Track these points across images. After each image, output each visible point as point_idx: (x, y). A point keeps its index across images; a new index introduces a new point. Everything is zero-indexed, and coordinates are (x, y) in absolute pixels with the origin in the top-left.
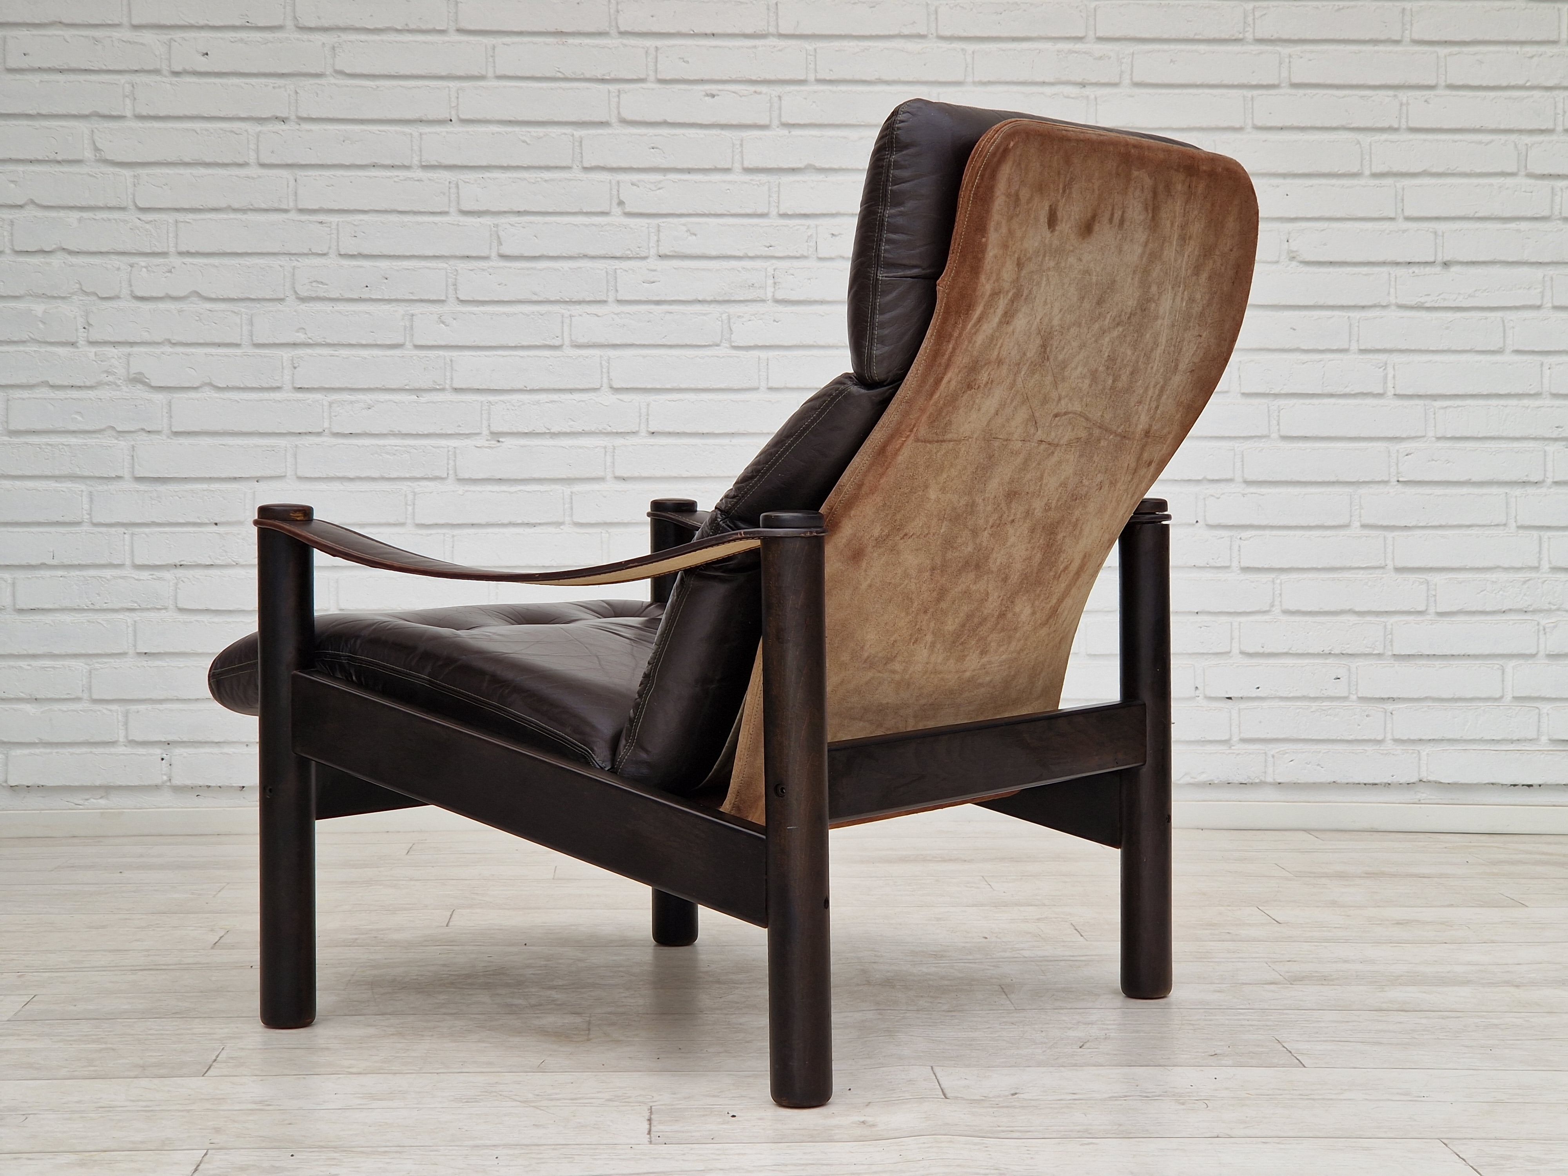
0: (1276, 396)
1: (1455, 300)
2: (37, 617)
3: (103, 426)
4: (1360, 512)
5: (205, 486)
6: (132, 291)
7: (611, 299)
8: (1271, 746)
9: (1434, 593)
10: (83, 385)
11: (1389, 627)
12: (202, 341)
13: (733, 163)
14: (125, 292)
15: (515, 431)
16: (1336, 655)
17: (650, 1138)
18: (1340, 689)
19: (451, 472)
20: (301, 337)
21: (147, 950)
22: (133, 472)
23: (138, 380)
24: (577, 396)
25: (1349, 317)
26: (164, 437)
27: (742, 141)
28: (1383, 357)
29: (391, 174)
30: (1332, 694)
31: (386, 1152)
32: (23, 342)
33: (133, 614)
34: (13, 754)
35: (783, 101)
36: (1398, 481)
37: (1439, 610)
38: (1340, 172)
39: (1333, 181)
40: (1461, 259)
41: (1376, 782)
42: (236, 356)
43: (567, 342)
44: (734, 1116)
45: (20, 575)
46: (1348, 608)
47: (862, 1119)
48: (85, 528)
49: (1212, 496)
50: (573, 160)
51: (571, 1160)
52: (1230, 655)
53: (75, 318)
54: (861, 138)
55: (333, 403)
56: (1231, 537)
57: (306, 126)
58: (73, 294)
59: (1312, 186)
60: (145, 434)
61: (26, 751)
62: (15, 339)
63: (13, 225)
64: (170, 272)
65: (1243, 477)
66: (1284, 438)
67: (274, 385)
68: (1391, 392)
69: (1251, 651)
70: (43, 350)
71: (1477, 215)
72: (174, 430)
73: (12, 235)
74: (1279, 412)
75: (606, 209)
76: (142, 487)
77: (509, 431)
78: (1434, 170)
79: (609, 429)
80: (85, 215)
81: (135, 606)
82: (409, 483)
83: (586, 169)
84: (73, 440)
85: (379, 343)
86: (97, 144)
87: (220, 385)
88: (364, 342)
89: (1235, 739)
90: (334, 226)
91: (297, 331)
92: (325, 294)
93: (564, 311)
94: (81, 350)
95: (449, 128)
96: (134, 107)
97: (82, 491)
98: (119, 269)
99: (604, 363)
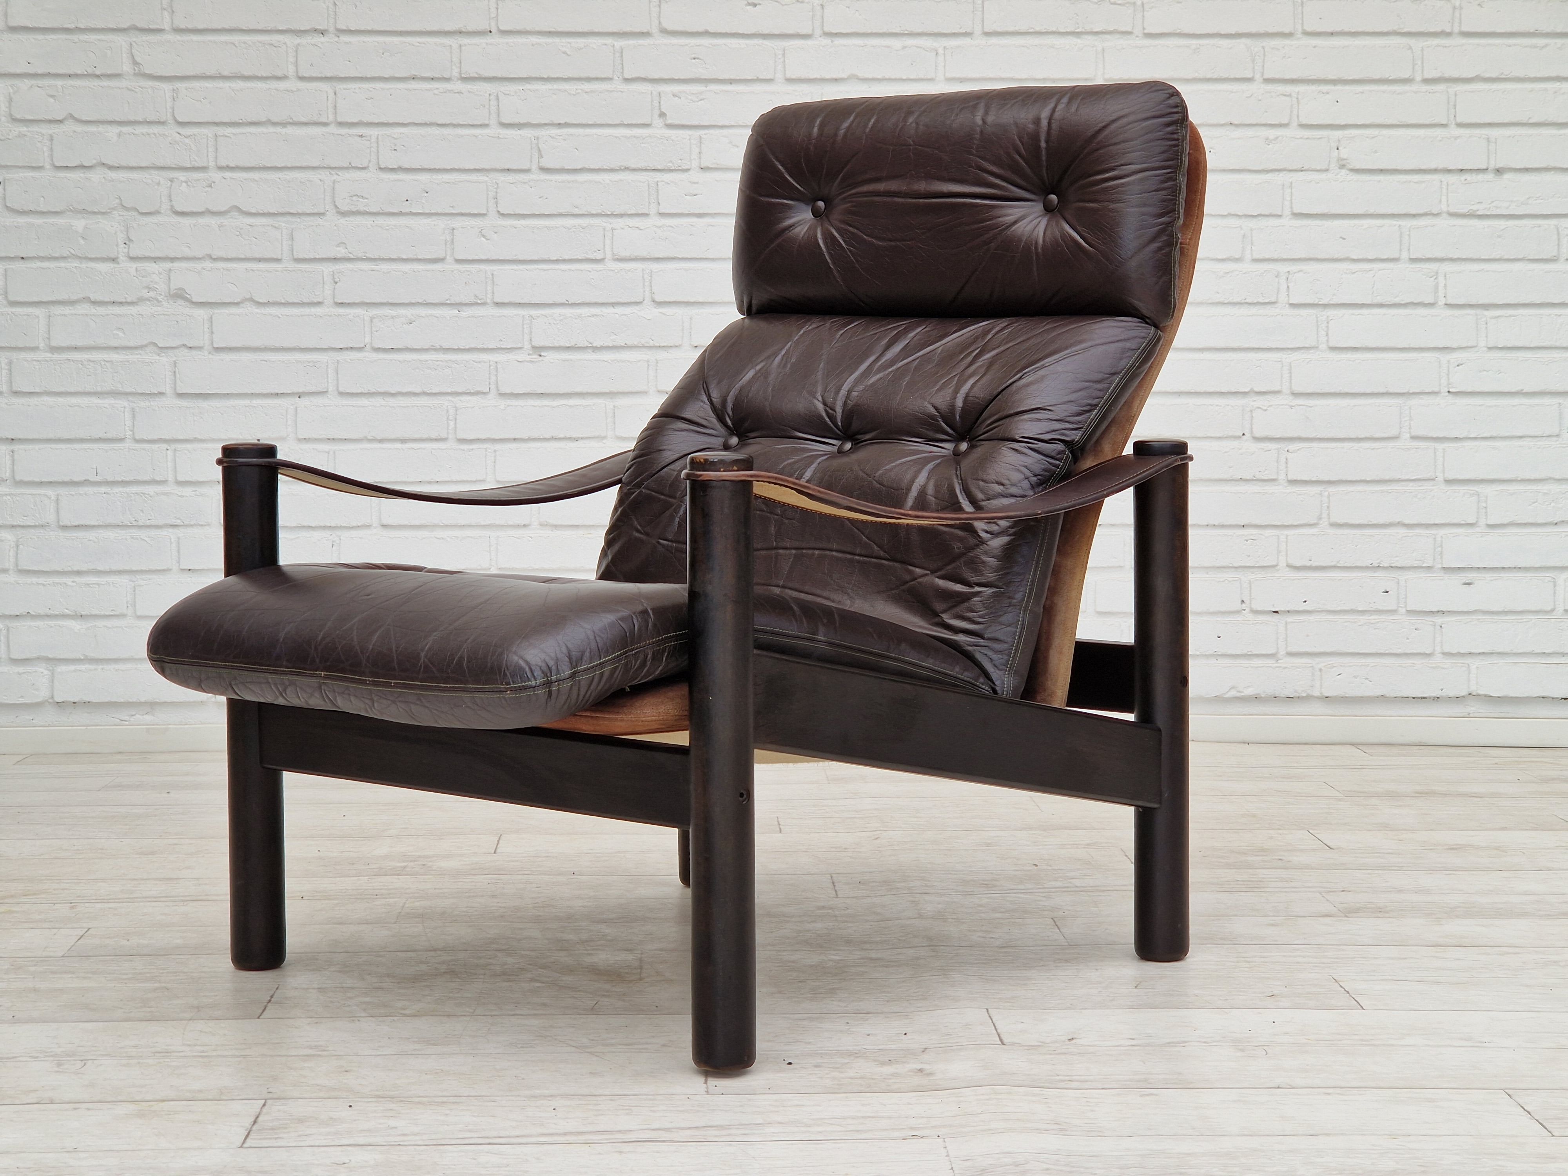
0: (1325, 306)
1: (1507, 208)
2: (80, 534)
3: (145, 342)
4: (1410, 425)
5: (247, 402)
6: (172, 206)
7: (653, 211)
8: (1318, 660)
9: (1484, 505)
10: (124, 301)
11: (1439, 539)
12: (243, 256)
13: (775, 74)
14: (165, 207)
15: (557, 345)
16: (1384, 568)
17: (707, 1088)
18: (1389, 603)
19: (492, 387)
20: (341, 252)
21: (198, 879)
22: (175, 389)
23: (180, 295)
24: (619, 310)
25: (1400, 226)
26: (206, 353)
27: (784, 50)
28: (1434, 266)
29: (431, 86)
30: (1381, 608)
31: (443, 1102)
32: (64, 258)
33: (176, 531)
34: (59, 670)
35: (825, 10)
36: (1449, 392)
37: (1489, 523)
38: (1391, 78)
39: (1385, 87)
40: (1514, 166)
41: (1425, 695)
42: (277, 271)
43: (609, 256)
44: (790, 1063)
45: (63, 491)
46: (1398, 520)
47: (919, 1066)
48: (128, 444)
49: (1259, 408)
50: (614, 71)
51: (627, 1111)
52: (1277, 568)
53: (116, 233)
54: (904, 47)
55: (374, 318)
56: (1278, 449)
57: (345, 38)
58: (114, 209)
59: (1362, 93)
60: (186, 351)
61: (72, 667)
62: (57, 255)
63: (52, 140)
64: (211, 186)
65: (1291, 389)
66: (1333, 349)
67: (315, 301)
68: (1442, 301)
69: (1298, 564)
70: (84, 265)
71: (1531, 121)
72: (216, 346)
73: (51, 149)
74: (1328, 323)
75: (647, 122)
76: (184, 403)
77: (550, 345)
78: (1487, 75)
79: (651, 343)
80: (125, 129)
81: (178, 522)
82: (450, 398)
83: (627, 80)
84: (114, 356)
85: (420, 257)
86: (136, 58)
87: (261, 301)
88: (404, 257)
89: (1282, 652)
90: (374, 139)
91: (338, 246)
92: (365, 209)
93: (605, 224)
94: (121, 265)
95: (489, 39)
96: (172, 19)
97: (125, 407)
98: (158, 184)
99: (646, 276)
